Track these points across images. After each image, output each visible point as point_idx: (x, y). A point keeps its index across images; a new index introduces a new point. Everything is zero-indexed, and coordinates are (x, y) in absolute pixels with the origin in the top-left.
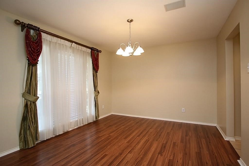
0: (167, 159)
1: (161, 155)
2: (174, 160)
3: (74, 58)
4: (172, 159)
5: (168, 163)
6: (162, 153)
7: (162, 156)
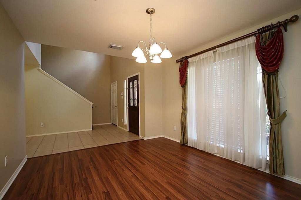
0: (95, 192)
1: (104, 192)
2: (86, 196)
3: (220, 66)
4: (90, 195)
5: (91, 189)
6: (105, 196)
7: (102, 191)
